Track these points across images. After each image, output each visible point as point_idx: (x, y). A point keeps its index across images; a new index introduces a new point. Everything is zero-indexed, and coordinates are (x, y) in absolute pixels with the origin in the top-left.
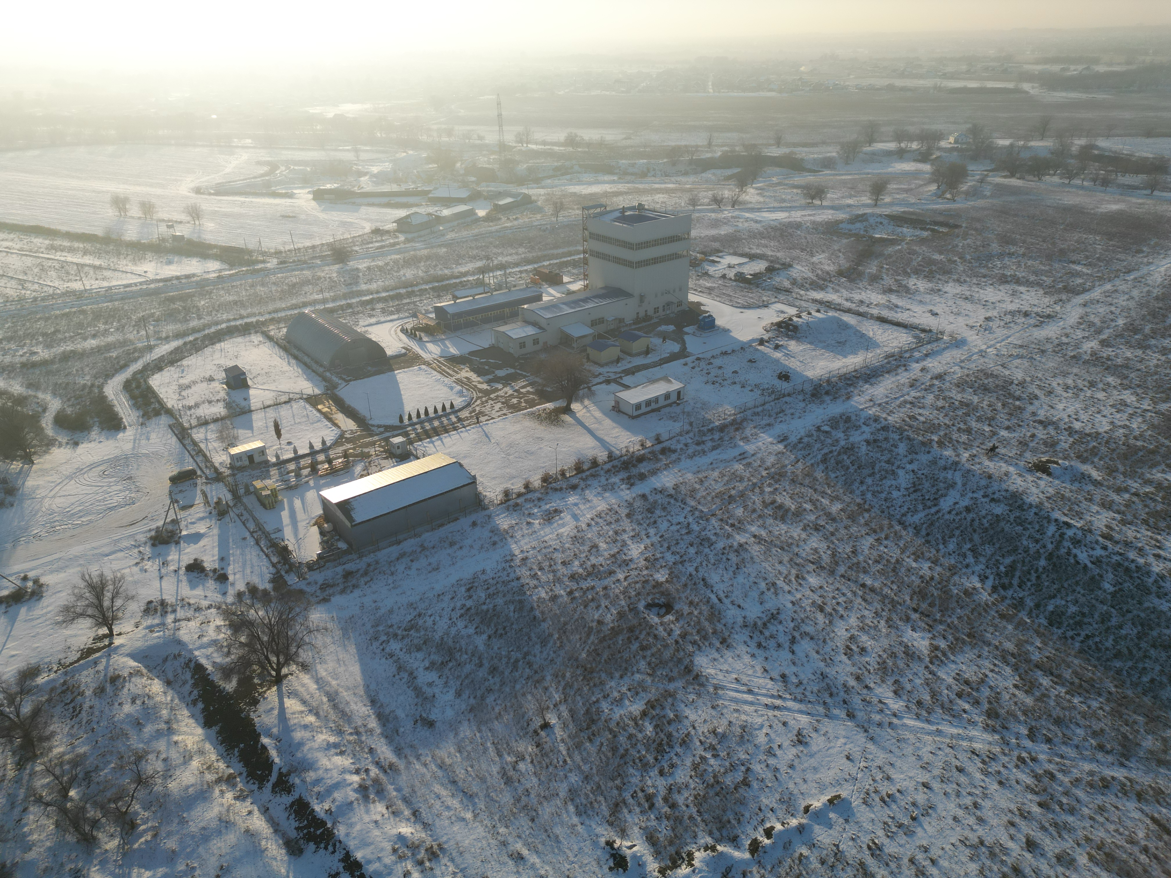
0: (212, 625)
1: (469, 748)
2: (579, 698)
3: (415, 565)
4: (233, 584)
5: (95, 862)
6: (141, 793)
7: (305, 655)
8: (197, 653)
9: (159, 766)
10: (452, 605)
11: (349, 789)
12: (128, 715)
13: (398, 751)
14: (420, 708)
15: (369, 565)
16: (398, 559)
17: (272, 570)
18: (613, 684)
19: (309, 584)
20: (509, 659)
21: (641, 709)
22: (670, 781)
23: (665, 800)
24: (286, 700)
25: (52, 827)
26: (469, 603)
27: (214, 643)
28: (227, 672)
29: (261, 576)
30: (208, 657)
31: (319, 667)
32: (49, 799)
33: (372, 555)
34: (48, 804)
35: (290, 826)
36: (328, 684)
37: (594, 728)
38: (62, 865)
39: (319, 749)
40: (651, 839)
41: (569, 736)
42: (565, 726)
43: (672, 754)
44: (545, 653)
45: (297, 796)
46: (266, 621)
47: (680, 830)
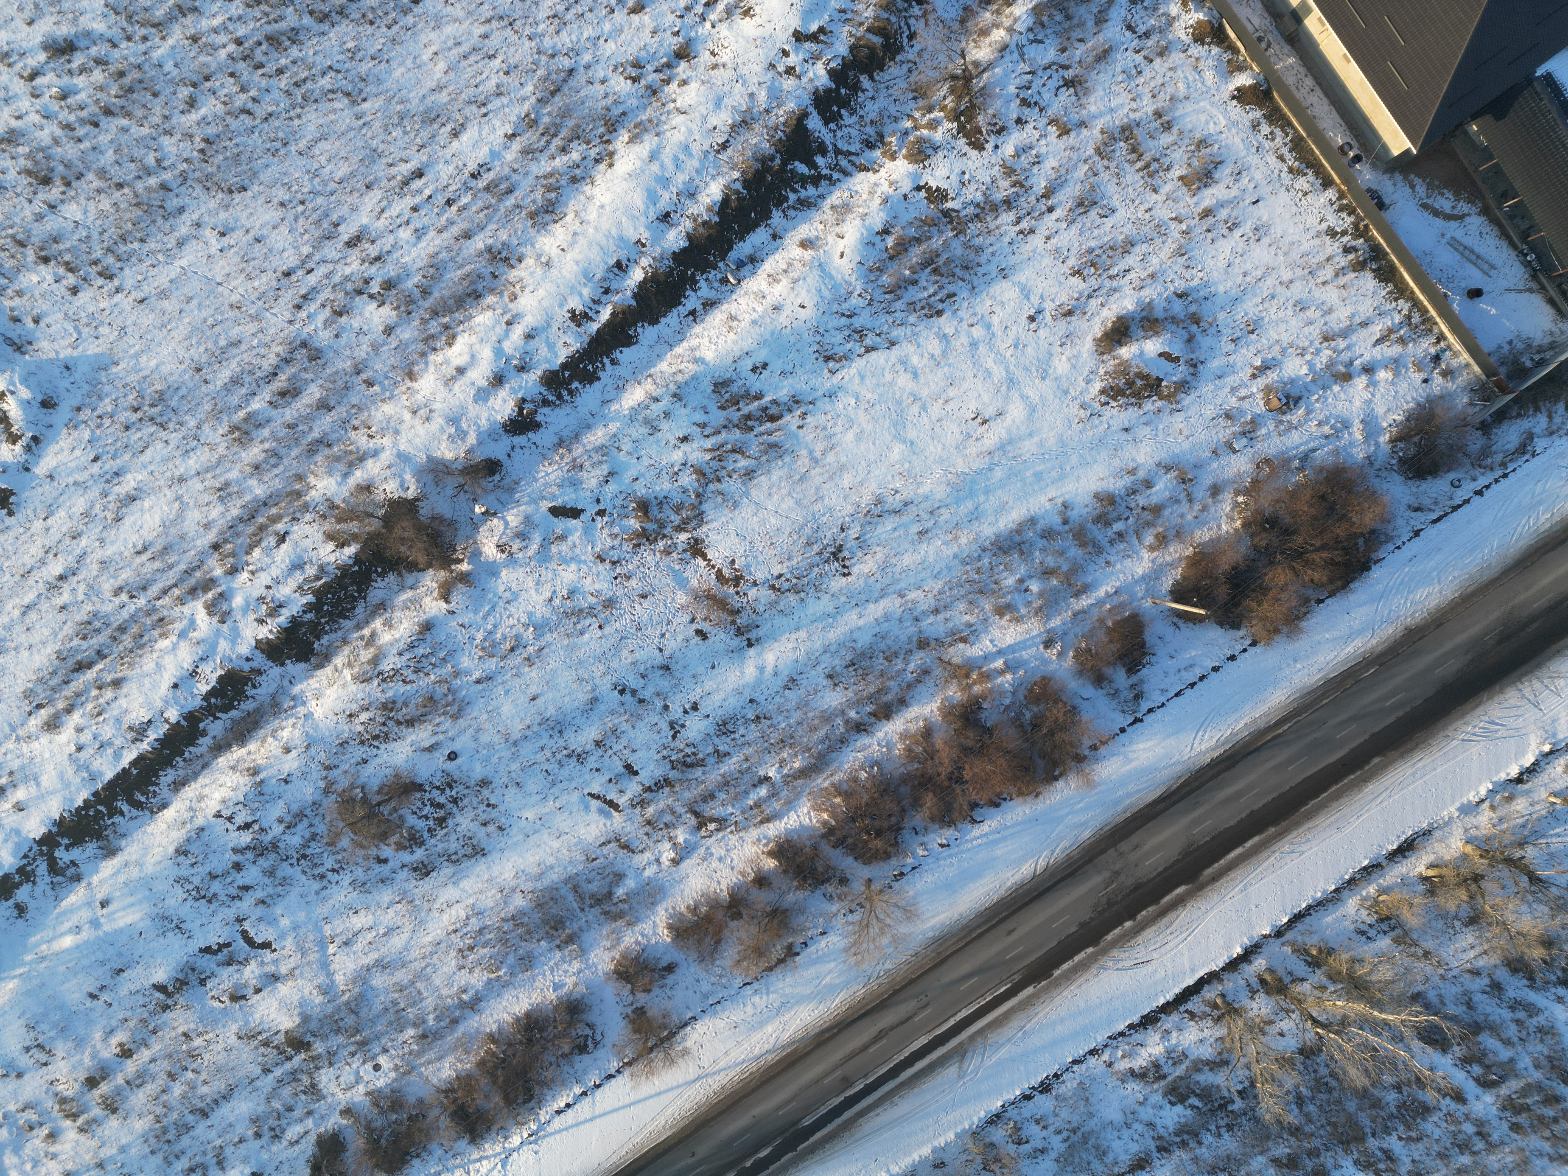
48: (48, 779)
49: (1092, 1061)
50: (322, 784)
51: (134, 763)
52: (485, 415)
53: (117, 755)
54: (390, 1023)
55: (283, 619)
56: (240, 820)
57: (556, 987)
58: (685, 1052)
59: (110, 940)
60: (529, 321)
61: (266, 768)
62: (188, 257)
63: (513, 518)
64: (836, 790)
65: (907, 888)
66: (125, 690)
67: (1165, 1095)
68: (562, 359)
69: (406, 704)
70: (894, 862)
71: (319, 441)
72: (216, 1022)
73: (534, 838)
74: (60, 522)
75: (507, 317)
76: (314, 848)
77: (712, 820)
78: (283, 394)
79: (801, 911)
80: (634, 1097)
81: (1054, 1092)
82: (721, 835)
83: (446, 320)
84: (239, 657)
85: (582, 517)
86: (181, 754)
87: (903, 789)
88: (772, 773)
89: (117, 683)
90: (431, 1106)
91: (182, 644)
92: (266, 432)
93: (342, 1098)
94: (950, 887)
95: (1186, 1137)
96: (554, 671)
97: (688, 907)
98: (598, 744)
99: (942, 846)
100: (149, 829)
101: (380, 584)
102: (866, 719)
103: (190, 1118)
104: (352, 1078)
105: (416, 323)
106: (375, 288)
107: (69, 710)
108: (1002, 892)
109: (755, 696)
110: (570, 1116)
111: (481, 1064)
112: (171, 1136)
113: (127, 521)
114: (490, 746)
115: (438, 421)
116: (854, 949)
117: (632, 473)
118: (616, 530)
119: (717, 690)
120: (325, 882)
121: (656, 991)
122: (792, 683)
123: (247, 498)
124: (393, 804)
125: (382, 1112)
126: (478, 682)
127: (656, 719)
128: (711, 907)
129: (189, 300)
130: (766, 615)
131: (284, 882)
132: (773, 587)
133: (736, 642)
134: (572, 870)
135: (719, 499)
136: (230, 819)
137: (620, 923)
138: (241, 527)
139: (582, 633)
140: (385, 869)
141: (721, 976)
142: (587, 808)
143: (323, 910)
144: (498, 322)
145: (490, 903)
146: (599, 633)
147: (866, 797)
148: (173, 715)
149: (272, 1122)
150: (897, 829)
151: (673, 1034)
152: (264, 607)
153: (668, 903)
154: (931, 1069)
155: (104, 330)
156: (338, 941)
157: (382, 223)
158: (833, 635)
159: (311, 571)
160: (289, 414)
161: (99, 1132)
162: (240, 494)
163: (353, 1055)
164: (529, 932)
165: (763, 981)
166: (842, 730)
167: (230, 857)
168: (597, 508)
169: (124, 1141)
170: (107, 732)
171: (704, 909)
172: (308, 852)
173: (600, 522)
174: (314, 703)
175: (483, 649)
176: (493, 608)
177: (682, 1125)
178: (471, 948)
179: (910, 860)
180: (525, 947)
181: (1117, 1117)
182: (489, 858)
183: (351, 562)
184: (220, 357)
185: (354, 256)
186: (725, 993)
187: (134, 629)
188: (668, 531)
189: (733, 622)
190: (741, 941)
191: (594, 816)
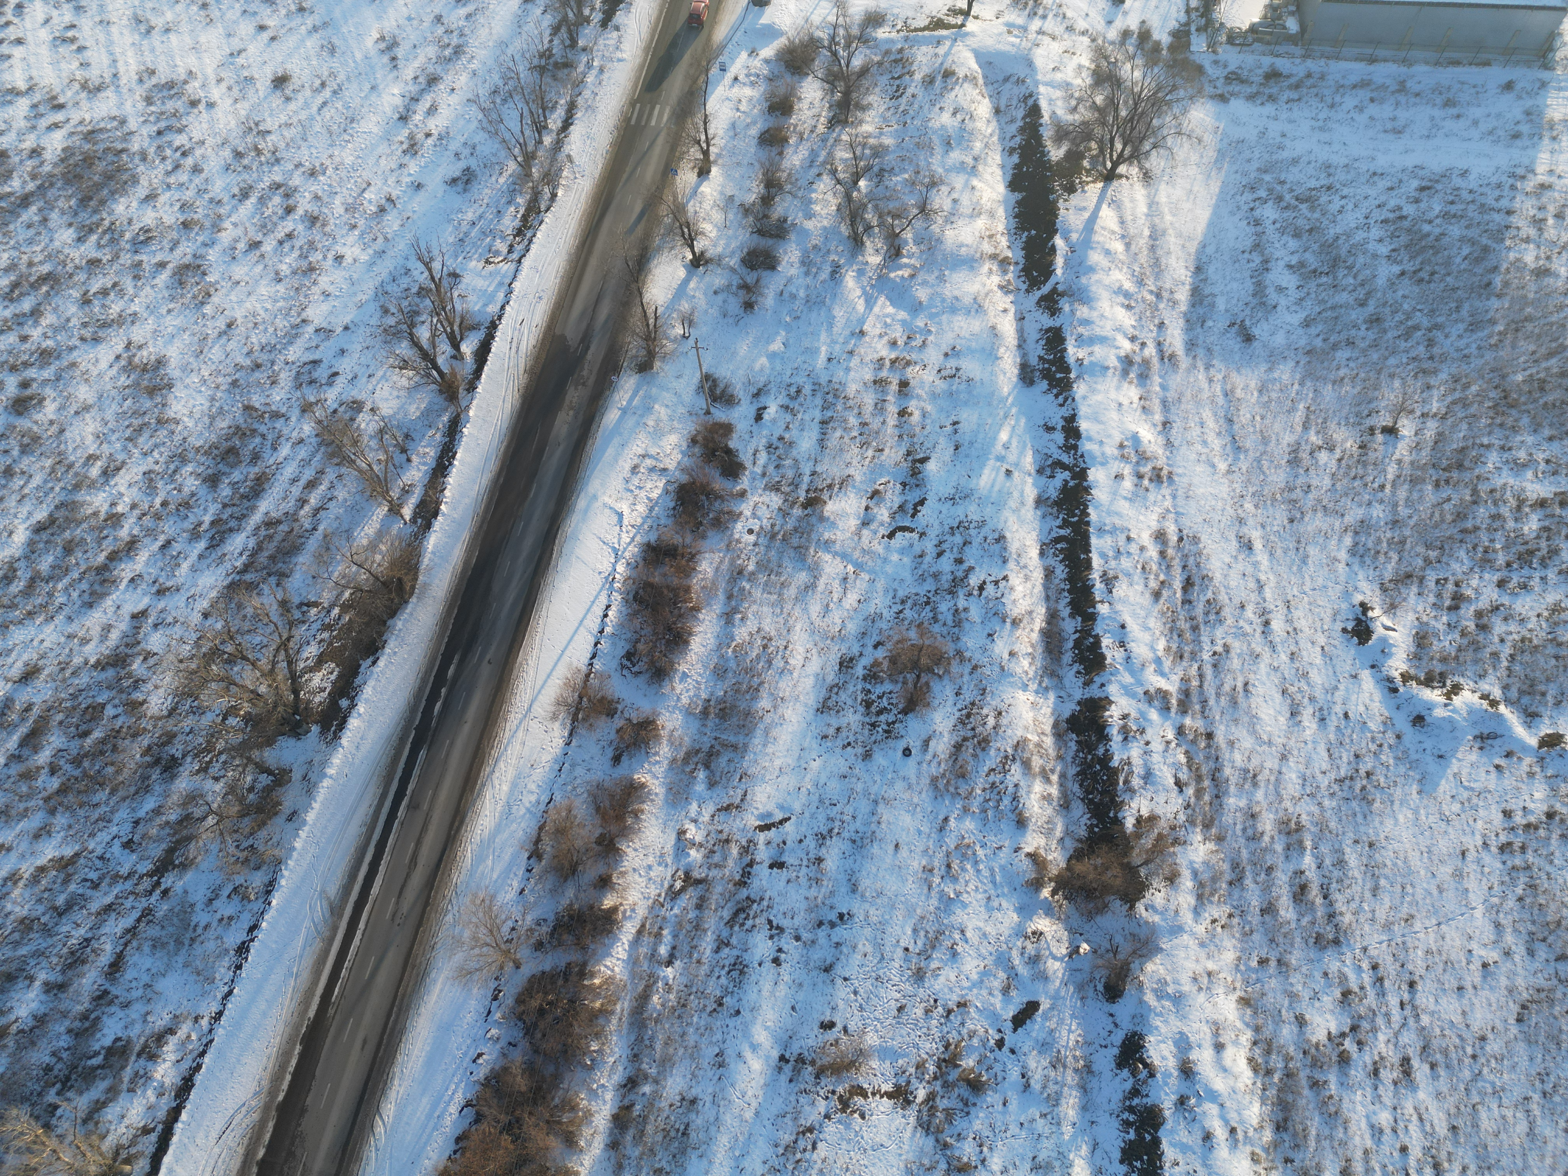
0: (1076, 60)
1: (1274, 395)
2: (1464, 426)
3: (1373, 110)
4: (1125, 13)
5: (855, 267)
6: (918, 224)
7: (1156, 162)
8: (1042, 89)
9: (947, 205)
10: (1383, 198)
11: (1113, 351)
12: (943, 127)
13: (1191, 346)
14: (1248, 312)
15: (1309, 75)
16: (1354, 87)
17: (1183, 17)
18: (1530, 439)
19: (1216, 62)
20: (1407, 319)
21: (1543, 495)
22: (1506, 600)
23: (1479, 614)
24: (1104, 206)
25: (834, 208)
26: (1409, 210)
27: (1066, 86)
28: (1062, 133)
29: (1165, 19)
30: (1051, 101)
31: (1163, 186)
32: (841, 176)
33: (1322, 62)
34: (839, 182)
35: (1036, 351)
36: (1161, 215)
37: (1455, 475)
38: (829, 251)
39: (1107, 287)
40: (1422, 639)
41: (1412, 463)
42: (1417, 447)
43: (1537, 575)
44: (1464, 341)
45: (1058, 325)
46: (1137, 89)
47: (1469, 655)
48: (1123, 506)
49: (215, 1008)
50: (967, 654)
51: (1089, 561)
52: (1163, 1029)
53: (1103, 555)
54: (769, 561)
55: (1114, 732)
56: (990, 589)
57: (685, 676)
58: (554, 717)
59: (982, 458)
60: (1222, 1151)
61: (1011, 631)
62: (1480, 920)
63: (1055, 968)
64: (606, 1011)
65: (482, 992)
66: (1147, 595)
67: (129, 1041)
68: (1165, 1146)
69: (975, 756)
70: (510, 1001)
71: (1240, 879)
72: (872, 472)
73: (796, 753)
74: (1312, 656)
75: (1240, 1135)
76: (927, 613)
77: (683, 889)
78: (1303, 888)
79: (554, 891)
80: (565, 659)
81: (232, 952)
82: (666, 885)
83: (1276, 1078)
84: (1110, 681)
85: (1009, 1024)
86: (1069, 591)
87: (550, 1069)
88: (669, 972)
89: (1157, 595)
90: (694, 540)
91: (1150, 656)
92: (1279, 848)
93: (753, 499)
94: (445, 1029)
95: (87, 1024)
96: (904, 881)
97: (642, 811)
98: (820, 860)
99: (480, 1055)
100: (1034, 535)
101: (1085, 820)
102: (632, 1097)
103: (829, 414)
104: (759, 513)
105: (1291, 1050)
106: (1349, 1045)
107: (1162, 554)
108: (397, 1069)
109: (739, 1019)
110: (599, 611)
111: (688, 590)
112: (830, 398)
113: (1278, 697)
114: (891, 784)
115: (1187, 987)
116: (487, 904)
117: (1013, 1105)
118: (975, 1042)
119: (772, 993)
120: (897, 600)
121: (613, 736)
122: (720, 1062)
123: (1232, 789)
124: (910, 685)
125: (722, 512)
126: (946, 819)
127: (797, 921)
128: (625, 828)
129: (1440, 890)
130: (793, 1098)
131: (922, 578)
132: (810, 1130)
133: (795, 1049)
134: (750, 756)
135: (926, 1162)
136: (996, 583)
137: (681, 755)
138: (1212, 764)
139: (915, 931)
140: (870, 642)
141: (574, 789)
142: (781, 807)
143: (880, 585)
144: (1242, 1122)
145: (782, 685)
146: (903, 944)
147: (577, 1030)
148: (1103, 609)
149: (780, 451)
150: (528, 1031)
151: (575, 719)
152: (1134, 728)
153: (660, 800)
154: (352, 876)
155: (1456, 807)
156: (852, 576)
157: (1409, 1109)
158: (723, 1141)
159: (1136, 782)
160: (1282, 878)
161: (872, 366)
162: (1240, 787)
163: (773, 526)
164: (737, 691)
165: (539, 814)
166: (644, 1066)
167: (970, 562)
168: (1008, 1044)
169: (852, 373)
170: (1126, 563)
171: (629, 821)
172: (928, 608)
173: (994, 1035)
174: (1032, 699)
175: (968, 846)
176: (994, 882)
177: (515, 672)
178: (765, 647)
179: (497, 1015)
180: (731, 680)
181: (162, 985)
182: (812, 712)
183: (1120, 815)
184: (1372, 870)
185: (1393, 1057)
186: (560, 781)
187: (1188, 635)
188: (938, 1086)
189: (813, 1063)
190: (581, 825)
191: (771, 807)
